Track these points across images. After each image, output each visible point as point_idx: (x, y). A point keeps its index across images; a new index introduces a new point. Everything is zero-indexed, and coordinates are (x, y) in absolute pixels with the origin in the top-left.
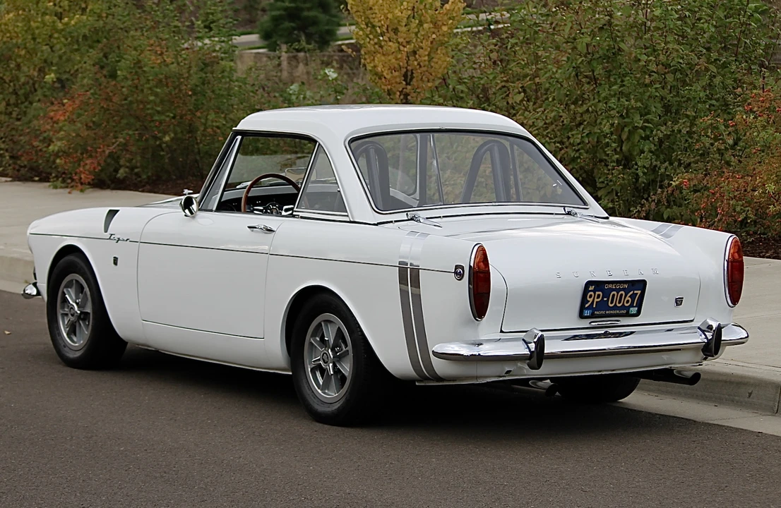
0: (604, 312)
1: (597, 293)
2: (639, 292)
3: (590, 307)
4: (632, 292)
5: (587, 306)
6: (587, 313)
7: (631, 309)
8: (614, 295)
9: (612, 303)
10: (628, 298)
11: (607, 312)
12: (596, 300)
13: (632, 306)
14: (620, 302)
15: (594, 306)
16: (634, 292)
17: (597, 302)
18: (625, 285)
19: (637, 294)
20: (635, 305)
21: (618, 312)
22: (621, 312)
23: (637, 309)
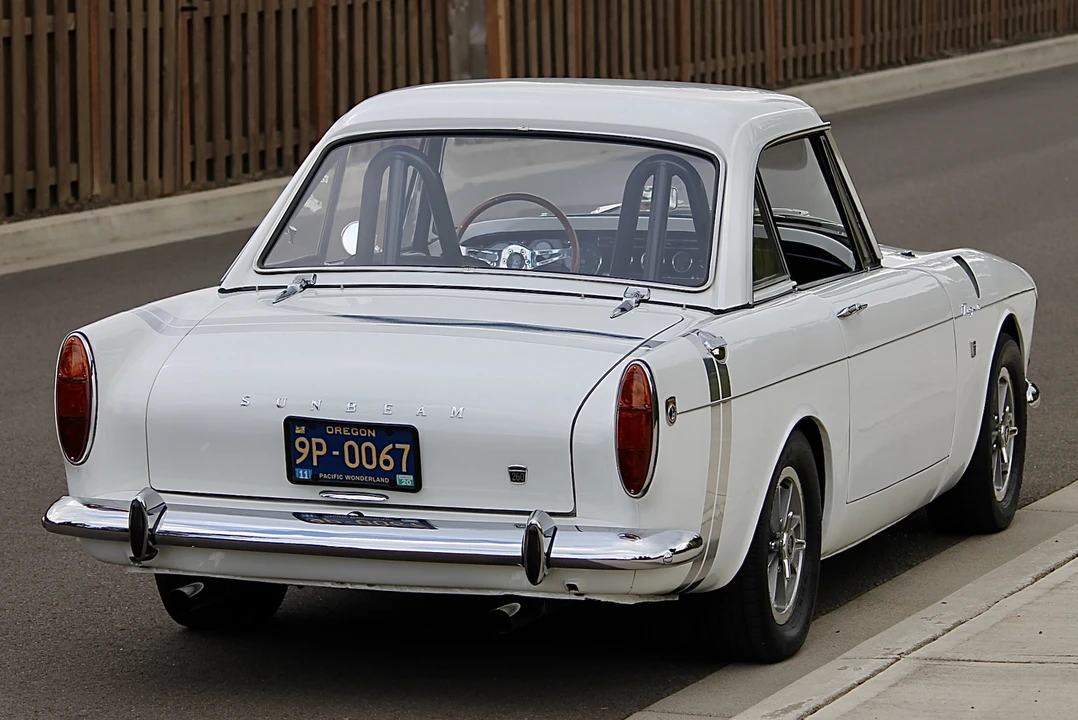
0: (340, 477)
1: (314, 440)
2: (407, 447)
3: (308, 463)
4: (391, 446)
5: (298, 461)
6: (301, 474)
7: (399, 477)
8: (351, 448)
9: (352, 460)
10: (384, 456)
11: (347, 477)
12: (316, 453)
13: (398, 469)
14: (370, 462)
15: (315, 464)
16: (394, 446)
17: (318, 456)
18: (369, 431)
19: (403, 450)
20: (404, 470)
21: (370, 479)
22: (378, 480)
23: (411, 477)
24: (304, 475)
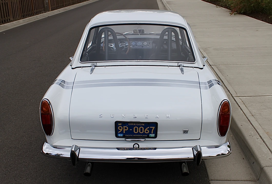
0: (132, 135)
1: (124, 127)
2: (154, 128)
3: (122, 132)
4: (149, 127)
5: (119, 132)
6: (119, 135)
7: (150, 135)
8: (136, 129)
9: (136, 131)
10: (146, 130)
11: (134, 135)
12: (124, 130)
13: (150, 133)
14: (141, 131)
15: (124, 132)
16: (150, 127)
17: (125, 131)
18: (142, 124)
19: (152, 128)
20: (152, 133)
21: (141, 135)
22: (144, 136)
23: (154, 135)
24: (120, 135)
